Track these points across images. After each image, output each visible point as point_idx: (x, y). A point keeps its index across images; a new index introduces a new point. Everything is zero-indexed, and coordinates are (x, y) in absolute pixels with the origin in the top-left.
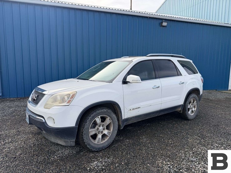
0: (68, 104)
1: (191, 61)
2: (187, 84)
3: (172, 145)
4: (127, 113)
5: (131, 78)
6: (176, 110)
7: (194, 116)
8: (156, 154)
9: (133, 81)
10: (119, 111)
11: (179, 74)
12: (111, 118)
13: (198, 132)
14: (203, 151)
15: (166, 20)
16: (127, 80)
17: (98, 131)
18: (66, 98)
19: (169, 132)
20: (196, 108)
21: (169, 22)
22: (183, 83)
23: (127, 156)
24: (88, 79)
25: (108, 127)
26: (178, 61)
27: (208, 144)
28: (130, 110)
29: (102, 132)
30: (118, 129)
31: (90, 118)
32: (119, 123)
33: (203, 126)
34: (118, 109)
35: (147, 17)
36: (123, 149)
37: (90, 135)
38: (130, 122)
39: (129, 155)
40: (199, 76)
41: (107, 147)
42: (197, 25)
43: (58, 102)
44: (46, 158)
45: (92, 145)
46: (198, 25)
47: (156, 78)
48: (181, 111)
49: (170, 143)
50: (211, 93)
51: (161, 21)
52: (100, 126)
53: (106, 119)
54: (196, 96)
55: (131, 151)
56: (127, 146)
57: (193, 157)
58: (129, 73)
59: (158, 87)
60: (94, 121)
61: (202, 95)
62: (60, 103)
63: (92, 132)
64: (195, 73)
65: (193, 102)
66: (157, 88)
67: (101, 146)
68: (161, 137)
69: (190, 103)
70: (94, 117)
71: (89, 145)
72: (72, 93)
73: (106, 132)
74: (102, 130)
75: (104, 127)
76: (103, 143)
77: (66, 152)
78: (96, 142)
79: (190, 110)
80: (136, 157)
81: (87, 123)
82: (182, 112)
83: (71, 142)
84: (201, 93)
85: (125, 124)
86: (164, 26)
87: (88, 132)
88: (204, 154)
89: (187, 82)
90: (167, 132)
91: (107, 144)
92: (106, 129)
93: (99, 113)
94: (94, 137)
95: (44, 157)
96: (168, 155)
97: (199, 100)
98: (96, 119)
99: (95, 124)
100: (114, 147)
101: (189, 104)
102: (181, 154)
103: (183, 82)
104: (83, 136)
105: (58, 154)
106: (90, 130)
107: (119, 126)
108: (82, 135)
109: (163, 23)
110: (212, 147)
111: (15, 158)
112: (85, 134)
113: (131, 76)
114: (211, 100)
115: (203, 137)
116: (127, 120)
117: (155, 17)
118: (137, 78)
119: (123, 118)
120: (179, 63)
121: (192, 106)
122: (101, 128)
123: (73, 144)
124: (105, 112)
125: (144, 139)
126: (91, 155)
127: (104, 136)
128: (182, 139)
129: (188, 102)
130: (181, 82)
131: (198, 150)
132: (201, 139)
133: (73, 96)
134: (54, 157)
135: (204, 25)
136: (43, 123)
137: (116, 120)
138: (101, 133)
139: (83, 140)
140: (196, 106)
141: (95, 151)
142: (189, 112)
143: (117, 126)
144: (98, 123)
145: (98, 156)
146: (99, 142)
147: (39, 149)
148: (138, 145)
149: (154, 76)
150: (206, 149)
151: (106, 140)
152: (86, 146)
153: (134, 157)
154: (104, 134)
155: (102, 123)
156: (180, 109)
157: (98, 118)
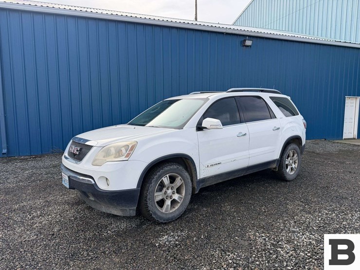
0: (127, 159)
1: (289, 98)
2: (284, 129)
3: (265, 214)
4: (203, 171)
5: (208, 122)
6: (269, 167)
7: (295, 176)
8: (245, 224)
9: (212, 127)
10: (192, 168)
11: (272, 116)
12: (183, 178)
13: (300, 196)
14: (308, 220)
15: (251, 37)
16: (203, 125)
17: (166, 195)
18: (123, 150)
19: (261, 198)
20: (297, 164)
21: (255, 40)
22: (278, 129)
23: (206, 228)
24: (144, 125)
25: (179, 191)
26: (271, 98)
27: (314, 211)
28: (208, 166)
29: (171, 197)
30: (192, 193)
31: (156, 178)
32: (192, 184)
33: (307, 189)
34: (192, 166)
35: (222, 33)
36: (200, 220)
37: (156, 201)
38: (207, 184)
39: (208, 226)
40: (300, 118)
41: (178, 218)
42: (295, 43)
43: (113, 156)
44: (97, 233)
45: (159, 214)
46: (297, 44)
47: (241, 122)
48: (275, 168)
49: (264, 211)
50: (318, 144)
51: (242, 39)
52: (168, 189)
53: (176, 179)
54: (297, 147)
55: (212, 223)
56: (205, 215)
57: (295, 227)
58: (205, 116)
59: (245, 135)
60: (161, 182)
61: (304, 145)
62: (115, 157)
63: (159, 196)
64: (294, 115)
65: (293, 156)
66: (243, 137)
67: (170, 216)
68: (251, 203)
69: (288, 156)
70: (161, 176)
71: (155, 214)
72: (131, 143)
73: (176, 197)
74: (171, 194)
75: (173, 190)
76: (172, 212)
77: (122, 226)
78: (164, 210)
79: (289, 168)
80: (219, 229)
81: (153, 184)
82: (277, 170)
83: (131, 211)
84: (304, 143)
85: (201, 186)
86: (248, 46)
87: (153, 197)
88: (309, 223)
89: (283, 128)
90: (258, 197)
91: (177, 213)
92: (177, 193)
93: (167, 171)
94: (161, 203)
95: (93, 232)
96: (262, 225)
97: (301, 153)
98: (163, 178)
99: (161, 186)
100: (188, 217)
101: (288, 159)
102: (278, 224)
103: (277, 127)
104: (147, 201)
105: (112, 229)
106: (156, 194)
107: (193, 189)
108: (145, 200)
109: (247, 41)
110: (320, 214)
111: (53, 235)
112: (149, 199)
113: (208, 119)
114: (318, 154)
115: (307, 202)
116: (204, 180)
117: (234, 32)
118: (216, 122)
119: (198, 178)
120: (272, 100)
121: (291, 161)
122: (170, 191)
123: (133, 213)
124: (175, 169)
125: (227, 207)
126: (158, 228)
127: (174, 202)
128: (279, 205)
129: (285, 156)
130: (275, 127)
131: (301, 218)
132: (305, 205)
133: (133, 148)
134: (107, 233)
135: (306, 44)
136: (93, 185)
137: (190, 181)
138: (169, 198)
139: (148, 207)
140: (297, 162)
141: (162, 223)
142: (288, 170)
143: (191, 189)
144: (166, 184)
145: (167, 230)
146: (167, 210)
147: (83, 223)
148: (219, 215)
149: (239, 119)
150: (312, 217)
151: (176, 208)
152: (151, 215)
153: (216, 229)
154: (174, 199)
155: (171, 185)
156: (274, 166)
157: (166, 178)
